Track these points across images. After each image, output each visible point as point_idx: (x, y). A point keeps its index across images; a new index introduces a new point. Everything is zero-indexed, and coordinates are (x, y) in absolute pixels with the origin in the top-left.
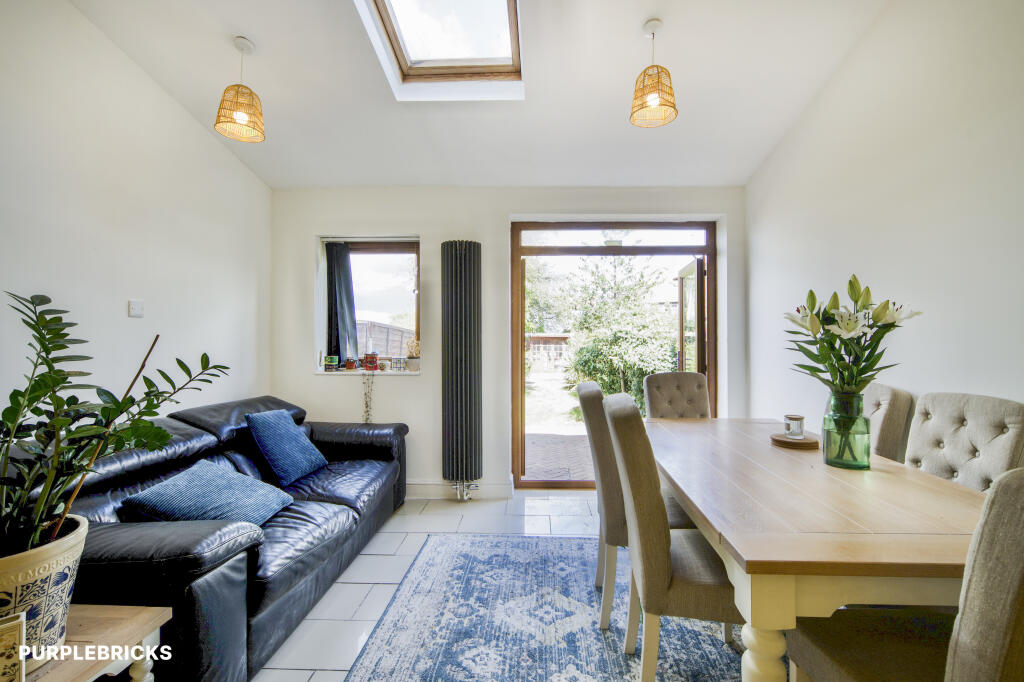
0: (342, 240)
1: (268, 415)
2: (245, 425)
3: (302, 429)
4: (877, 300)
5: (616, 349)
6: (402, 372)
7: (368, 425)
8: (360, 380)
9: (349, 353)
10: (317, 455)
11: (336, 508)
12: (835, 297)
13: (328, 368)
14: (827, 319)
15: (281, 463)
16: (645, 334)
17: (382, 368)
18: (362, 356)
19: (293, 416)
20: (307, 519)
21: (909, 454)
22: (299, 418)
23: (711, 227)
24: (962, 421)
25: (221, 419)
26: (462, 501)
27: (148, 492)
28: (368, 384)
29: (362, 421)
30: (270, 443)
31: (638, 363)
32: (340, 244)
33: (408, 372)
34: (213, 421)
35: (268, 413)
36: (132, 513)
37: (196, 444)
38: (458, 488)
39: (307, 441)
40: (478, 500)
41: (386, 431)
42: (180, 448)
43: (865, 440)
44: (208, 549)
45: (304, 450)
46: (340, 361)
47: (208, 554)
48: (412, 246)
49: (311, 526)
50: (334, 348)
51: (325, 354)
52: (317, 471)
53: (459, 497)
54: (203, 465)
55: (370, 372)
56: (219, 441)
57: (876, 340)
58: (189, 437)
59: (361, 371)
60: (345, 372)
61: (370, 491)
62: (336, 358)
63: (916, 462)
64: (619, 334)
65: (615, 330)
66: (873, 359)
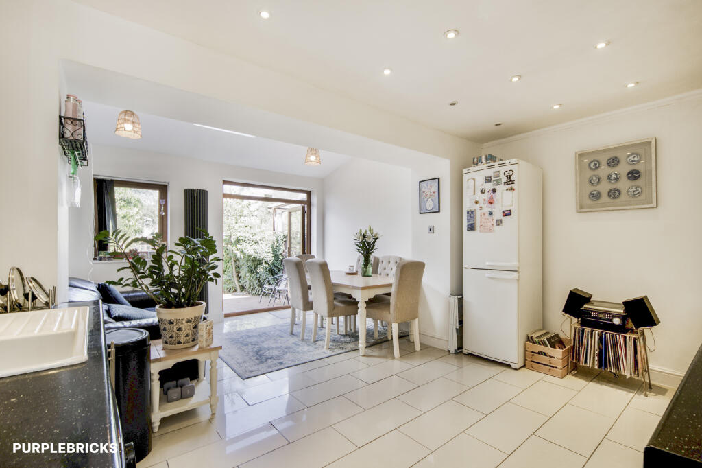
0: (109, 179)
4: (375, 232)
5: (239, 246)
12: (366, 231)
14: (364, 236)
16: (257, 238)
21: (379, 273)
23: (309, 193)
24: (389, 262)
31: (254, 254)
32: (108, 181)
43: (370, 269)
57: (374, 242)
63: (380, 274)
64: (240, 238)
65: (238, 236)
66: (373, 246)
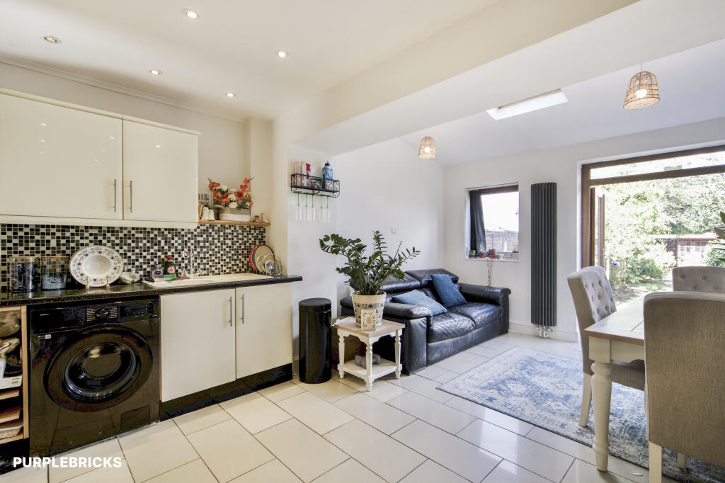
0: (478, 189)
1: (440, 276)
2: (431, 279)
3: (456, 286)
6: (509, 260)
7: (489, 287)
8: (486, 263)
9: (481, 250)
10: (461, 297)
11: (465, 318)
13: (470, 256)
15: (445, 297)
17: (498, 257)
18: (487, 251)
19: (452, 279)
20: (451, 317)
22: (455, 280)
25: (422, 276)
26: (542, 337)
27: (399, 296)
28: (490, 266)
29: (486, 285)
30: (440, 288)
32: (477, 191)
33: (512, 260)
34: (419, 276)
35: (441, 275)
36: (394, 301)
37: (413, 284)
38: (540, 330)
39: (458, 291)
40: (552, 339)
41: (496, 291)
42: (408, 284)
44: (416, 312)
45: (455, 293)
46: (476, 253)
47: (415, 313)
48: (514, 188)
49: (452, 320)
50: (474, 246)
51: (469, 249)
52: (462, 304)
53: (541, 335)
54: (415, 292)
55: (491, 259)
56: (421, 284)
58: (411, 281)
59: (487, 259)
60: (479, 259)
61: (483, 316)
62: (474, 252)
